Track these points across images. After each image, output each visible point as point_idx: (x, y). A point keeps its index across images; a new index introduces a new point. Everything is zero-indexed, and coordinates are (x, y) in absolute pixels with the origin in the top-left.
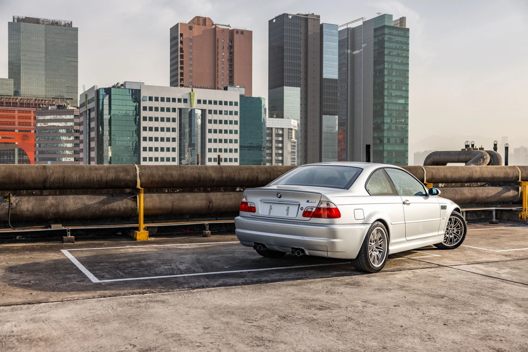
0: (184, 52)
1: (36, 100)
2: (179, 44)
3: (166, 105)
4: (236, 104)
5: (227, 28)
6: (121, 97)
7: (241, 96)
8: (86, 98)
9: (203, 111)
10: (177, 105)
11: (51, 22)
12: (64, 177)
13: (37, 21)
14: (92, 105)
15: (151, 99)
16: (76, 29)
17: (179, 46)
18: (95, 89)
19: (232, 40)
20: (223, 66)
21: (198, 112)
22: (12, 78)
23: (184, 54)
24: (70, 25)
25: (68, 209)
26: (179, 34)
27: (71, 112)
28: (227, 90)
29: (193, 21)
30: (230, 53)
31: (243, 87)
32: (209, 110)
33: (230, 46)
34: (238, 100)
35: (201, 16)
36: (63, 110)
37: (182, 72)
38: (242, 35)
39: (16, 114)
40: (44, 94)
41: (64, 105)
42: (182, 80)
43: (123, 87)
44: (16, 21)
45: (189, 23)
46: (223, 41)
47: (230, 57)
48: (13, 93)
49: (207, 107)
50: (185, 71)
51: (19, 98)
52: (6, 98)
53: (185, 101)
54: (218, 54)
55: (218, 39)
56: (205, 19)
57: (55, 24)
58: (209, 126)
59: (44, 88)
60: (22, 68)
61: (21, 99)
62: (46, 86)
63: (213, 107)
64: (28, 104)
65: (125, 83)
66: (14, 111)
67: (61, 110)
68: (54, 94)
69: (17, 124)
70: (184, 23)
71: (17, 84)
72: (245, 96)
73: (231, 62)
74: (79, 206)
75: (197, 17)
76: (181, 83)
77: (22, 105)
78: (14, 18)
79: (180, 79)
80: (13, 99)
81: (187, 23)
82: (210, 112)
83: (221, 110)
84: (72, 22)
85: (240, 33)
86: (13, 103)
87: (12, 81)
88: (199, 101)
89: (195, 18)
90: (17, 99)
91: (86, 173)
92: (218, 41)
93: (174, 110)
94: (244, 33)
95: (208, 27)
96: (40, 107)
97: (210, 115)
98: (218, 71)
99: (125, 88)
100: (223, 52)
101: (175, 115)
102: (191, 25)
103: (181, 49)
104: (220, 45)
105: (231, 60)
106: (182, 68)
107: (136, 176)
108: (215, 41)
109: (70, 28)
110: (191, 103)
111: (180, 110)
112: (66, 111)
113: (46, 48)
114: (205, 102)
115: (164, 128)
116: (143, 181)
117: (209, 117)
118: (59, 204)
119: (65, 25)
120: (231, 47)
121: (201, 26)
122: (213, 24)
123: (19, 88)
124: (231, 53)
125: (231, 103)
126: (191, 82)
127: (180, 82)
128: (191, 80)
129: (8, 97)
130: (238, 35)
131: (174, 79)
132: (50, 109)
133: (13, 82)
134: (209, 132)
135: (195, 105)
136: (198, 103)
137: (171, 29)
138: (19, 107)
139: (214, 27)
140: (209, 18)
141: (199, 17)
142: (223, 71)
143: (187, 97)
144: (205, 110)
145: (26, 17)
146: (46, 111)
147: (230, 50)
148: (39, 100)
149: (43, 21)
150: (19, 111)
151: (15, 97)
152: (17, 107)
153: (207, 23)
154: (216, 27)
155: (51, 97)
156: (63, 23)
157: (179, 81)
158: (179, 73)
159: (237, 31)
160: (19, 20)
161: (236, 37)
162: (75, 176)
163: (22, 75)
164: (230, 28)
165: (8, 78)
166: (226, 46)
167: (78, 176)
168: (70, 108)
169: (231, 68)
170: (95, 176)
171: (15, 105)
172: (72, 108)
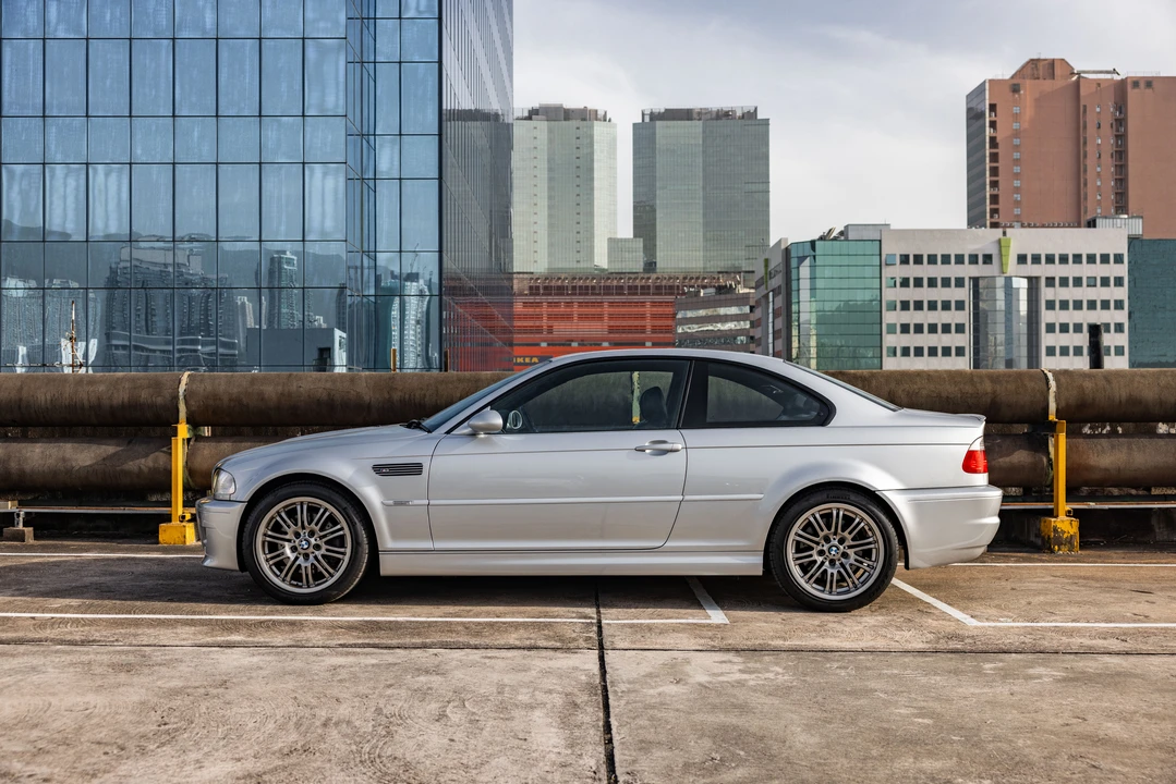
0: (1000, 146)
1: (685, 278)
2: (987, 129)
3: (939, 271)
4: (1119, 259)
5: (1109, 76)
6: (837, 260)
7: (1132, 240)
8: (766, 266)
9: (1033, 282)
10: (967, 271)
11: (714, 115)
12: (21, 400)
13: (686, 115)
14: (777, 281)
15: (905, 260)
16: (766, 122)
17: (987, 133)
18: (783, 247)
19: (1121, 105)
20: (1099, 169)
21: (1021, 284)
22: (640, 237)
23: (1000, 150)
24: (750, 116)
25: (27, 468)
26: (987, 106)
27: (743, 300)
28: (1095, 226)
29: (1020, 73)
30: (1117, 136)
31: (1138, 217)
32: (1047, 278)
33: (1116, 120)
34: (1123, 249)
35: (1042, 57)
36: (729, 296)
37: (996, 192)
38: (1149, 91)
39: (648, 310)
40: (702, 266)
41: (731, 285)
42: (994, 212)
43: (842, 238)
44: (647, 119)
45: (1012, 77)
46: (1098, 110)
47: (1117, 146)
48: (642, 267)
49: (1043, 271)
50: (1002, 191)
51: (654, 276)
52: (630, 279)
53: (988, 259)
54: (1085, 143)
55: (1085, 106)
56: (1052, 63)
57: (724, 115)
58: (1047, 317)
59: (702, 253)
60: (659, 215)
61: (658, 278)
62: (706, 249)
63: (1057, 270)
64: (671, 287)
65: (846, 227)
66: (643, 304)
67: (723, 297)
68: (721, 264)
69: (649, 329)
70: (1000, 78)
71: (650, 248)
72: (1145, 238)
73: (1121, 158)
74: (51, 462)
75: (1032, 60)
76: (993, 220)
77: (658, 290)
78: (643, 115)
79: (991, 210)
80: (643, 278)
81: (1007, 77)
82: (1050, 281)
83: (1078, 275)
84: (756, 109)
85: (1142, 85)
86: (642, 287)
87: (640, 243)
88: (1022, 259)
89: (1028, 63)
90: (649, 278)
91: (67, 389)
92: (1085, 111)
93: (960, 282)
94: (1155, 84)
95: (1059, 83)
96: (684, 294)
97: (1050, 290)
98: (1085, 184)
99: (847, 240)
100: (1099, 137)
101: (963, 294)
102: (1015, 81)
103: (993, 139)
104: (1091, 120)
105: (1121, 154)
106: (994, 184)
107: (177, 397)
108: (1079, 111)
109: (753, 122)
110: (1002, 264)
111: (976, 281)
112: (734, 297)
113: (704, 170)
114: (1036, 259)
115: (936, 325)
116: (193, 409)
117: (1047, 294)
118: (9, 457)
119: (743, 117)
120: (1120, 122)
121: (1041, 81)
122: (1073, 74)
123: (654, 255)
124: (1121, 138)
125: (1105, 259)
126: (1018, 216)
127: (992, 217)
128: (1017, 211)
129: (633, 276)
130: (1136, 90)
131: (977, 211)
132: (702, 294)
133: (642, 245)
134: (1047, 331)
135: (1012, 266)
136: (1019, 263)
137: (967, 96)
138: (653, 294)
139: (1075, 78)
140: (1063, 60)
141: (1038, 60)
142: (1099, 183)
143: (993, 251)
144: (1037, 278)
145: (666, 110)
146: (695, 299)
147: (1117, 131)
148: (692, 278)
149: (699, 113)
150: (654, 304)
151: (646, 276)
152: (649, 294)
153: (1058, 71)
154: (1079, 78)
155: (716, 270)
156: (739, 113)
157: (988, 215)
158: (988, 196)
159: (1136, 83)
160: (655, 117)
161: (1132, 94)
162: (43, 398)
163: (659, 227)
164: (1116, 77)
165: (632, 236)
166: (1107, 121)
167: (49, 398)
168: (742, 290)
169: (1121, 174)
170: (85, 396)
171: (645, 290)
172: (747, 291)
